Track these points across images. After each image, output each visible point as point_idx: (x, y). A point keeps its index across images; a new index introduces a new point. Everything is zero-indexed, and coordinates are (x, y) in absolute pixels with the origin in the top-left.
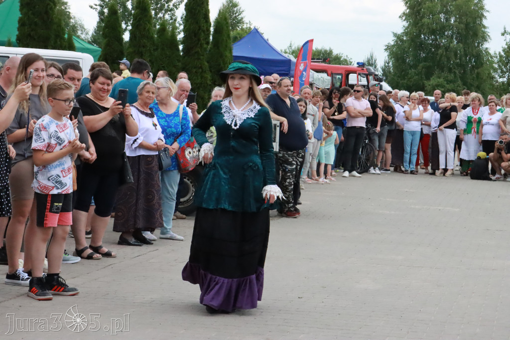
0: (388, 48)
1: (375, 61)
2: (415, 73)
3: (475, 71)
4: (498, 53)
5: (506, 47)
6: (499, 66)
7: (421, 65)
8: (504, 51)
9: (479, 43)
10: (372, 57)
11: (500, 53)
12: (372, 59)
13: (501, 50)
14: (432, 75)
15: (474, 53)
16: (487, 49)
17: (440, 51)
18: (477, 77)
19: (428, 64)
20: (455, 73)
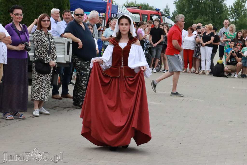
0: (175, 3)
1: (169, 10)
2: (189, 16)
3: (219, 15)
4: (231, 6)
5: (235, 3)
6: (231, 13)
7: (192, 12)
8: (234, 5)
9: (221, 1)
10: (167, 8)
11: (232, 6)
12: (167, 9)
13: (232, 5)
14: (197, 17)
15: (219, 6)
16: (225, 4)
17: (202, 5)
18: (220, 18)
19: (195, 11)
20: (209, 16)
